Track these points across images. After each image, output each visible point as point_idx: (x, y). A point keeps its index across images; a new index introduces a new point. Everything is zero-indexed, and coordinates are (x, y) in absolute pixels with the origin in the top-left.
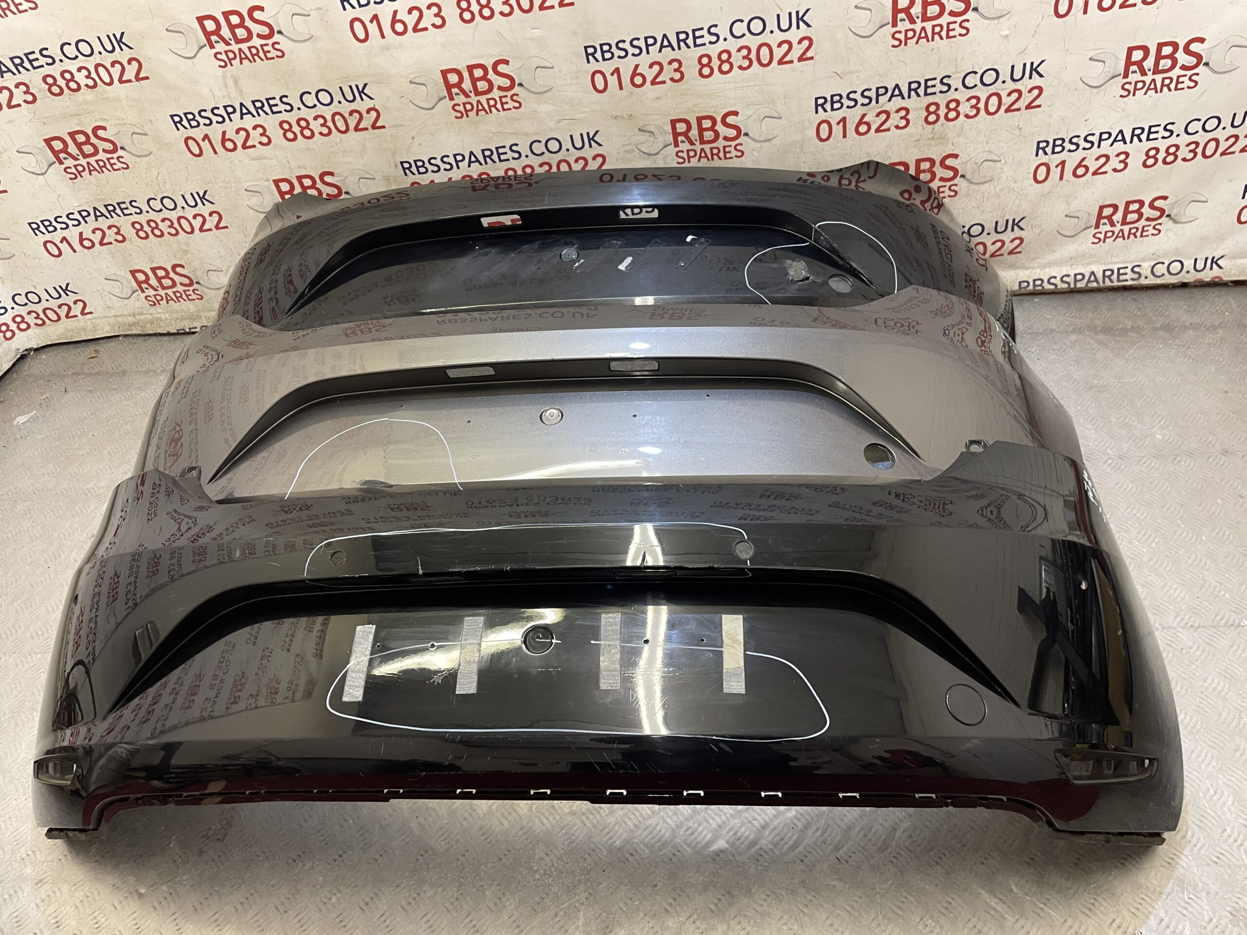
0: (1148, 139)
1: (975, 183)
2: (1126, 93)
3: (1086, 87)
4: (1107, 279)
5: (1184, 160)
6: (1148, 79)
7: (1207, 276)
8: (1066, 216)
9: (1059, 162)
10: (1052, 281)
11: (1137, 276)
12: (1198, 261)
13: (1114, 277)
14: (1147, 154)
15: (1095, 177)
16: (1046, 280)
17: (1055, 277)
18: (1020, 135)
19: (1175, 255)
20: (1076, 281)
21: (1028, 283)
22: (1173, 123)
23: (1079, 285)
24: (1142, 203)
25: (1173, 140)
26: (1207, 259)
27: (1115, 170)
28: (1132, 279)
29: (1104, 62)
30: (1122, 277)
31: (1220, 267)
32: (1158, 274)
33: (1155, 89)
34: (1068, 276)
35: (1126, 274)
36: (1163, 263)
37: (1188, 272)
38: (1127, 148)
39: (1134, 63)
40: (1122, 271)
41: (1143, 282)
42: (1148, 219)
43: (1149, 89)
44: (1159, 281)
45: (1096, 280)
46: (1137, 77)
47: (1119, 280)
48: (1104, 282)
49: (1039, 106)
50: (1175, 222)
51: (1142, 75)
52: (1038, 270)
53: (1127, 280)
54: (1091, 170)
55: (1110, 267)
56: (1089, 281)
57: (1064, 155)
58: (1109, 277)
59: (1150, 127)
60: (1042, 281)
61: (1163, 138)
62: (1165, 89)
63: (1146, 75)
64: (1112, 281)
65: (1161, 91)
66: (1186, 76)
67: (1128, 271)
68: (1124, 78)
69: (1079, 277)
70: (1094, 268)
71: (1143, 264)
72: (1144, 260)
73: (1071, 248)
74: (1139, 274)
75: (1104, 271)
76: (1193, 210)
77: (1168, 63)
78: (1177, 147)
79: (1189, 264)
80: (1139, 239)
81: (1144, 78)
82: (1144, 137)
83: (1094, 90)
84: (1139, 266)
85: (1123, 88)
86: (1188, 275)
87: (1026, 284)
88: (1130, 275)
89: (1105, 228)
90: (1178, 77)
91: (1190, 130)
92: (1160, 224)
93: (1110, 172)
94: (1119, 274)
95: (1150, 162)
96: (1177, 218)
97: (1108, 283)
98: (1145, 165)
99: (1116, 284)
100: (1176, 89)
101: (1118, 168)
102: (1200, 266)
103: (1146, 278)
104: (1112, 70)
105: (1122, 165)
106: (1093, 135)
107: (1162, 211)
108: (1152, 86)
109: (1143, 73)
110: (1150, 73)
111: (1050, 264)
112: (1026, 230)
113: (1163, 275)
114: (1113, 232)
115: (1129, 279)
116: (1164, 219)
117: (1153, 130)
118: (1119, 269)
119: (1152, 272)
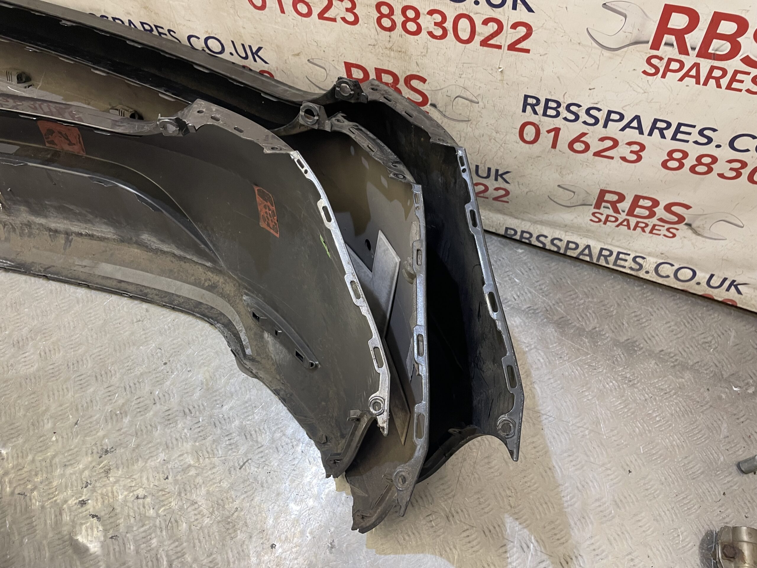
0: (674, 138)
1: (448, 118)
2: (653, 71)
3: (595, 44)
4: (602, 258)
5: (721, 176)
6: (689, 61)
7: (720, 295)
8: (559, 186)
9: (552, 127)
10: (542, 239)
11: (638, 267)
12: (714, 278)
13: (612, 259)
14: (670, 154)
15: (597, 158)
16: (535, 236)
17: (546, 237)
18: (502, 80)
19: (688, 263)
20: (567, 248)
21: (516, 232)
22: (714, 130)
23: (569, 253)
24: (656, 203)
25: (710, 149)
26: (725, 279)
27: (624, 159)
28: (631, 268)
29: (626, 17)
30: (620, 262)
31: (739, 292)
32: (662, 274)
33: (697, 77)
34: (560, 240)
35: (626, 260)
36: (672, 265)
37: (698, 284)
38: (644, 139)
39: (672, 32)
40: (621, 256)
41: (642, 274)
42: (661, 220)
43: (687, 75)
44: (660, 281)
45: (590, 255)
46: (673, 52)
47: (615, 264)
48: (598, 259)
49: (527, 51)
50: (696, 232)
51: (680, 53)
52: (529, 224)
53: (624, 267)
54: (593, 150)
55: (609, 247)
56: (581, 253)
57: (558, 122)
58: (606, 257)
59: (680, 125)
60: (531, 235)
61: (696, 142)
62: (712, 82)
63: (688, 54)
64: (607, 263)
65: (705, 84)
66: (749, 74)
67: (630, 258)
68: (652, 48)
69: (572, 246)
70: (592, 243)
71: (648, 258)
72: (650, 254)
73: (567, 217)
74: (641, 266)
75: (602, 249)
76: (721, 229)
77: (725, 47)
78: (715, 160)
79: (702, 276)
80: (647, 234)
81: (682, 58)
82: (669, 133)
83: (607, 53)
84: (644, 258)
85: (648, 61)
86: (697, 287)
87: (513, 232)
88: (629, 263)
89: (606, 211)
90: (736, 72)
91: (736, 144)
92: (677, 229)
93: (617, 159)
94: (617, 258)
95: (673, 164)
96: (700, 231)
97: (602, 262)
98: (664, 164)
99: (611, 266)
100: (729, 87)
101: (628, 158)
102: (715, 282)
103: (647, 272)
104: (635, 32)
105: (634, 157)
106: (599, 110)
107: (681, 219)
108: (693, 73)
109: (684, 50)
110: (693, 54)
111: (542, 223)
112: (512, 184)
113: (668, 276)
114: (617, 220)
115: (628, 266)
116: (681, 226)
117: (683, 129)
118: (619, 253)
119: (656, 270)
